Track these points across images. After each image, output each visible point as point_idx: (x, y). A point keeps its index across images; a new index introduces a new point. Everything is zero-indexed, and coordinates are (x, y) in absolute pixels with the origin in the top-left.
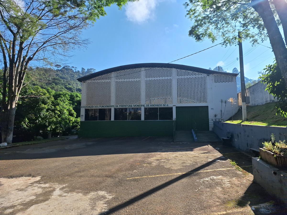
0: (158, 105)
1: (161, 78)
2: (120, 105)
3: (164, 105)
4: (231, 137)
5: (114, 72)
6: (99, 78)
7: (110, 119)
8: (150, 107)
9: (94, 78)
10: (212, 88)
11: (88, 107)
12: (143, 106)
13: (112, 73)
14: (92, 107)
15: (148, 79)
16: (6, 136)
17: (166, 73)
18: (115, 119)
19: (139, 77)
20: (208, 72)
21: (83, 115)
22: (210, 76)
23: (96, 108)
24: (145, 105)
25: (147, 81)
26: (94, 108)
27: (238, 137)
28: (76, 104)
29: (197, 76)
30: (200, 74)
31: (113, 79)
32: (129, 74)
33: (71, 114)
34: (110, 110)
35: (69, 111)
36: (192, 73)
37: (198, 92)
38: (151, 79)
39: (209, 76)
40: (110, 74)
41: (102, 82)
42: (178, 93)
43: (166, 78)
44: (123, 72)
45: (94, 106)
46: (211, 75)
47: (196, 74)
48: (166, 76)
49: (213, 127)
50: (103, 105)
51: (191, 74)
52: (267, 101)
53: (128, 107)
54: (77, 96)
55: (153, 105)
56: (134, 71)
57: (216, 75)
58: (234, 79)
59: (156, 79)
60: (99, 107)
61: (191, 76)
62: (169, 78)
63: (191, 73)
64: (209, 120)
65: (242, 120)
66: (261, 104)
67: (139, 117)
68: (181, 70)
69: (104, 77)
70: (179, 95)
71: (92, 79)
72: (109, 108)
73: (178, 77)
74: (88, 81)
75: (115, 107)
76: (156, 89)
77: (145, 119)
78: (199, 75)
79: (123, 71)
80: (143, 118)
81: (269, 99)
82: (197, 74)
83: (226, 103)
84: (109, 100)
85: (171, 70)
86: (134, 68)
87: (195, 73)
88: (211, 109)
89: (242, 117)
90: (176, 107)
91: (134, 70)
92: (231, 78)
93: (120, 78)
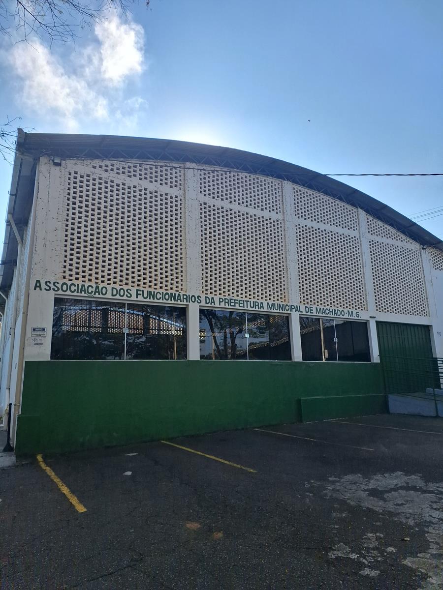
0: (335, 311)
1: (334, 229)
2: (222, 297)
3: (348, 311)
5: (193, 165)
6: (130, 167)
7: (184, 354)
8: (315, 314)
11: (73, 288)
12: (297, 309)
13: (187, 164)
14: (97, 291)
15: (303, 222)
17: (344, 218)
18: (203, 352)
19: (276, 207)
23: (118, 297)
25: (301, 227)
29: (405, 245)
30: (409, 241)
34: (184, 312)
36: (396, 235)
39: (426, 251)
40: (177, 165)
43: (346, 231)
45: (109, 288)
47: (403, 240)
48: (344, 224)
50: (152, 290)
51: (393, 236)
53: (249, 308)
55: (324, 312)
57: (433, 251)
60: (135, 297)
61: (395, 243)
68: (375, 220)
72: (178, 303)
73: (370, 237)
74: (71, 165)
75: (203, 304)
77: (304, 358)
84: (178, 274)
85: (354, 212)
86: (260, 174)
87: (401, 235)
88: (438, 333)
90: (376, 322)
91: (261, 181)
93: (216, 195)
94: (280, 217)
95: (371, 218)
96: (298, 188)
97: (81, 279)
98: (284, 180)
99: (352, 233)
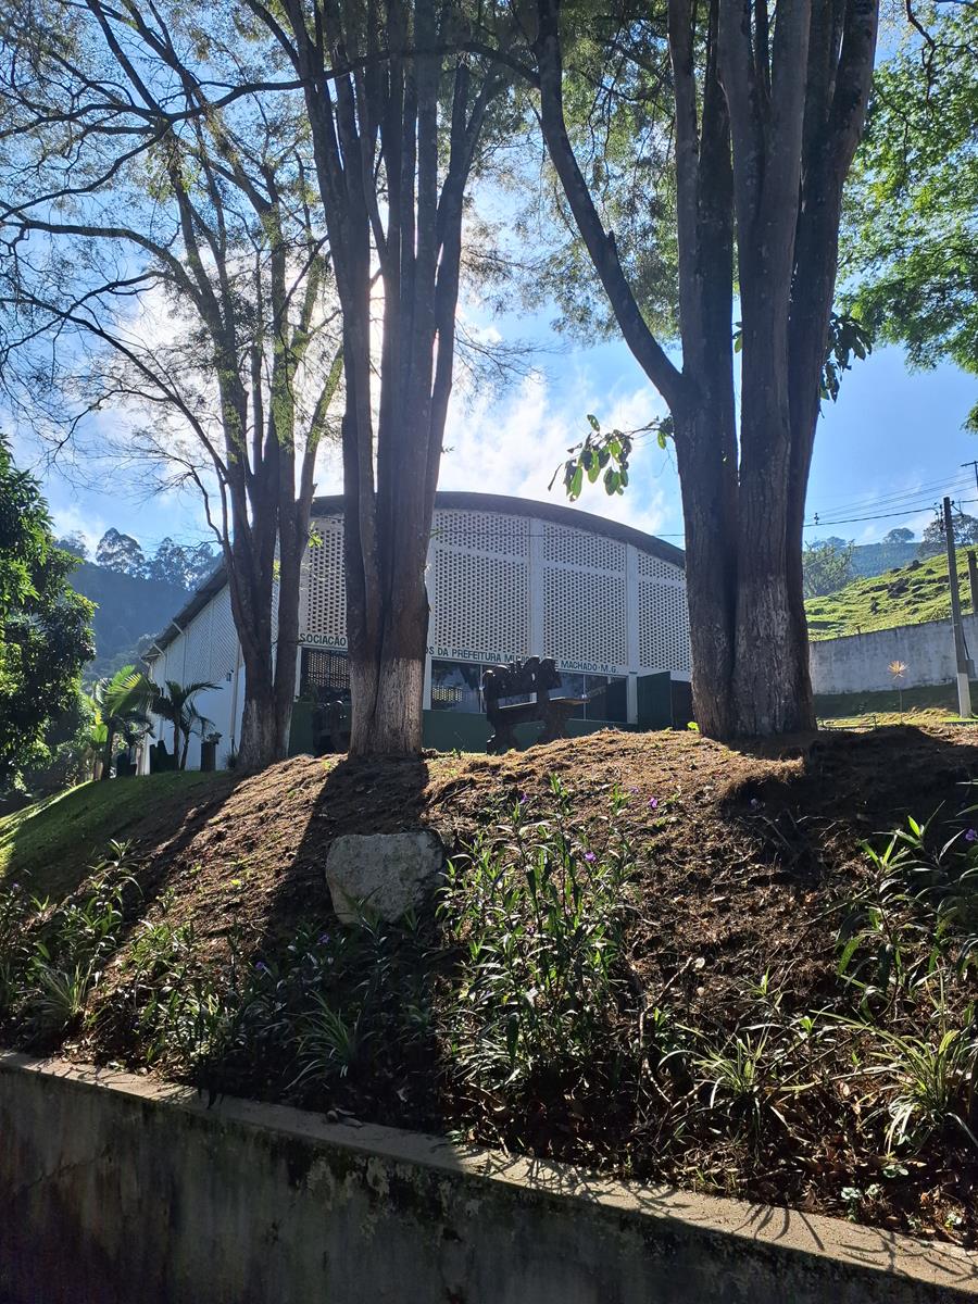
0: (585, 664)
1: (584, 569)
2: (456, 648)
3: (602, 665)
11: (317, 639)
14: (337, 642)
17: (607, 557)
19: (522, 549)
38: (560, 565)
42: (642, 631)
43: (608, 573)
44: (463, 519)
48: (599, 563)
51: (674, 575)
53: (484, 660)
55: (571, 665)
56: (503, 521)
59: (577, 568)
61: (676, 583)
68: (650, 557)
70: (644, 640)
73: (641, 578)
75: (436, 655)
85: (620, 548)
86: (504, 513)
90: (637, 677)
93: (453, 541)
94: (525, 560)
95: (644, 555)
96: (549, 525)
97: (323, 631)
98: (533, 517)
99: (616, 574)
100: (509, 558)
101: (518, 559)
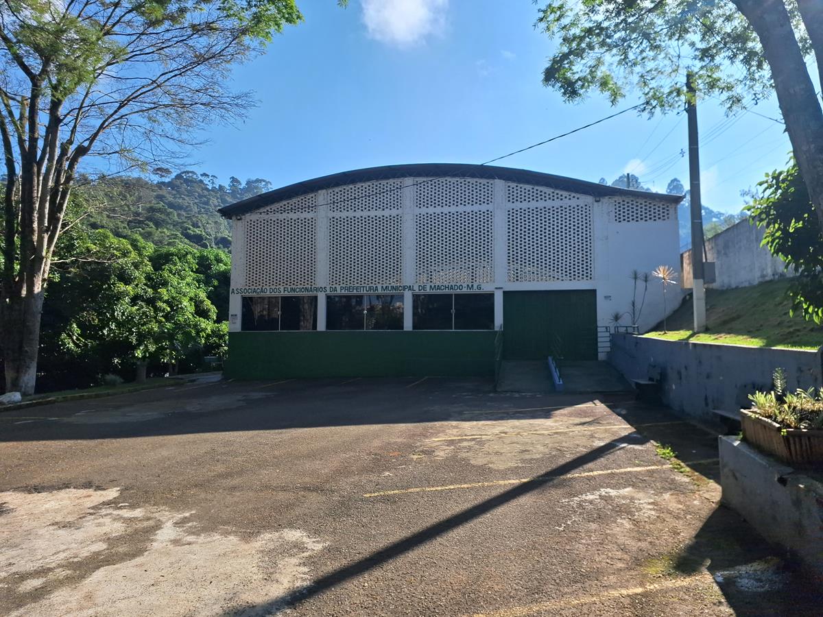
0: (452, 286)
1: (461, 209)
2: (344, 286)
3: (468, 285)
4: (659, 378)
5: (324, 191)
6: (281, 207)
7: (315, 326)
8: (428, 291)
9: (268, 208)
10: (607, 239)
11: (250, 291)
12: (410, 288)
13: (320, 192)
14: (262, 291)
15: (424, 210)
16: (18, 372)
17: (475, 194)
18: (329, 326)
19: (397, 204)
20: (598, 191)
21: (236, 315)
22: (603, 203)
23: (273, 293)
24: (416, 288)
25: (421, 215)
26: (268, 293)
27: (681, 378)
28: (216, 283)
29: (566, 203)
30: (574, 197)
31: (322, 210)
32: (369, 197)
33: (201, 312)
34: (314, 299)
35: (198, 304)
36: (552, 194)
37: (568, 249)
38: (431, 210)
39: (600, 203)
40: (313, 195)
41: (291, 219)
42: (511, 251)
43: (476, 208)
44: (350, 191)
45: (268, 288)
46: (605, 200)
47: (563, 197)
48: (475, 201)
49: (609, 349)
50: (293, 287)
51: (548, 197)
52: (763, 276)
53: (365, 292)
54: (219, 261)
55: (439, 288)
56: (381, 186)
57: (618, 199)
58: (672, 211)
59: (446, 210)
60: (282, 293)
61: (549, 204)
62: (484, 208)
63: (549, 195)
64: (599, 329)
65: (692, 329)
66: (746, 284)
67: (398, 322)
68: (520, 185)
69: (295, 203)
70: (512, 258)
71: (262, 210)
72: (310, 294)
73: (510, 205)
74: (250, 217)
75: (328, 292)
76: (447, 240)
77: (414, 327)
78: (570, 199)
79: (351, 186)
80: (408, 324)
81: (769, 271)
82: (566, 197)
83: (646, 281)
84: (312, 273)
85: (489, 184)
86: (382, 179)
87: (561, 193)
88: (606, 297)
89: (693, 322)
90: (504, 292)
91: (384, 185)
92: (663, 209)
93: (342, 209)
94: (400, 212)
95: (514, 185)
97: (254, 285)
100: (387, 213)
101: (394, 212)
